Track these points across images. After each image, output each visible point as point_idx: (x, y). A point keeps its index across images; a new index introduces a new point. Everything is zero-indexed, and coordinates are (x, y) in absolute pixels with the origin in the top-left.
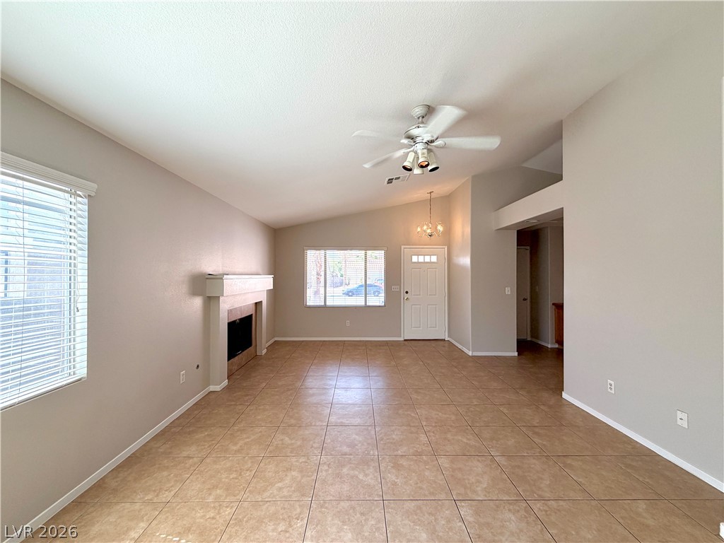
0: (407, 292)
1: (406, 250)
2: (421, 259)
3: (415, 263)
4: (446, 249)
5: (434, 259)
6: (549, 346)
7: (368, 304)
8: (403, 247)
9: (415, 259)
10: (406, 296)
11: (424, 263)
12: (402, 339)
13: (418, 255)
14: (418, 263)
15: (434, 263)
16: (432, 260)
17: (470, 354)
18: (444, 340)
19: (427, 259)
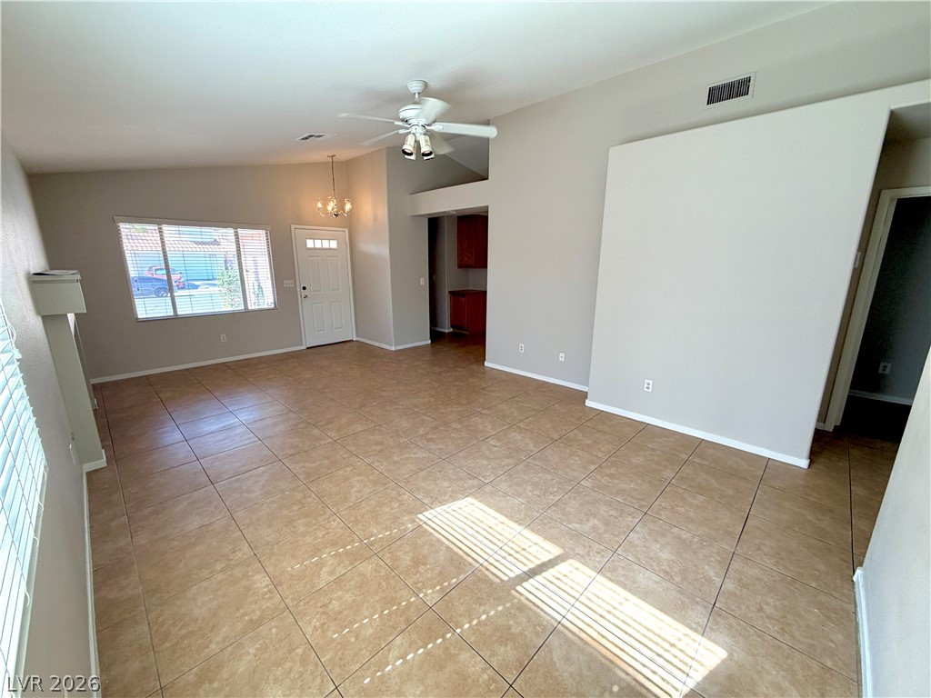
0: (304, 288)
1: (296, 231)
2: (318, 244)
3: (311, 249)
4: (347, 232)
5: (334, 244)
6: (447, 331)
7: (250, 308)
8: (293, 227)
9: (310, 244)
10: (304, 293)
11: (322, 249)
12: (304, 347)
13: (314, 239)
14: (315, 249)
15: (334, 249)
16: (331, 247)
17: (393, 349)
18: (352, 341)
19: (326, 244)
